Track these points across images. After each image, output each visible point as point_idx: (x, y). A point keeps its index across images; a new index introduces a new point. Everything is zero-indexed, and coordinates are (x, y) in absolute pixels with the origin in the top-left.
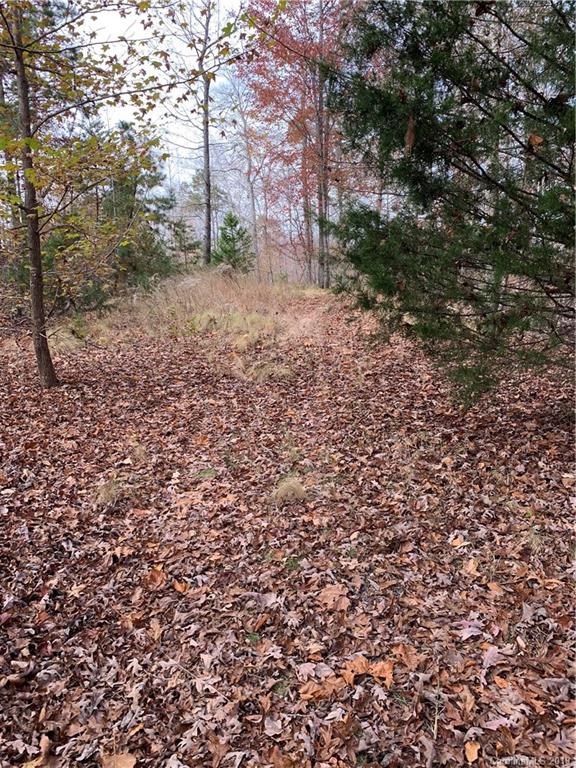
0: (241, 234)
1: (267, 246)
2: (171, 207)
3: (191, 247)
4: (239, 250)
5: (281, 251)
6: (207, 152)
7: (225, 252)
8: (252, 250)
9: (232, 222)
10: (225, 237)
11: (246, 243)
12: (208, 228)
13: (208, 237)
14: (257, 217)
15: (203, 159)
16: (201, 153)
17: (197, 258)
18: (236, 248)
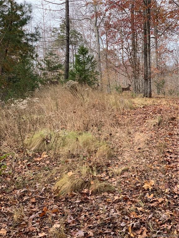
0: (89, 60)
1: (107, 67)
2: (36, 40)
3: (56, 68)
4: (88, 70)
5: (116, 71)
6: (67, 6)
7: (79, 71)
8: (97, 69)
9: (83, 51)
10: (78, 61)
11: (93, 65)
12: (68, 56)
13: (67, 61)
14: (101, 50)
15: (65, 11)
16: (64, 7)
17: (60, 75)
18: (86, 68)
